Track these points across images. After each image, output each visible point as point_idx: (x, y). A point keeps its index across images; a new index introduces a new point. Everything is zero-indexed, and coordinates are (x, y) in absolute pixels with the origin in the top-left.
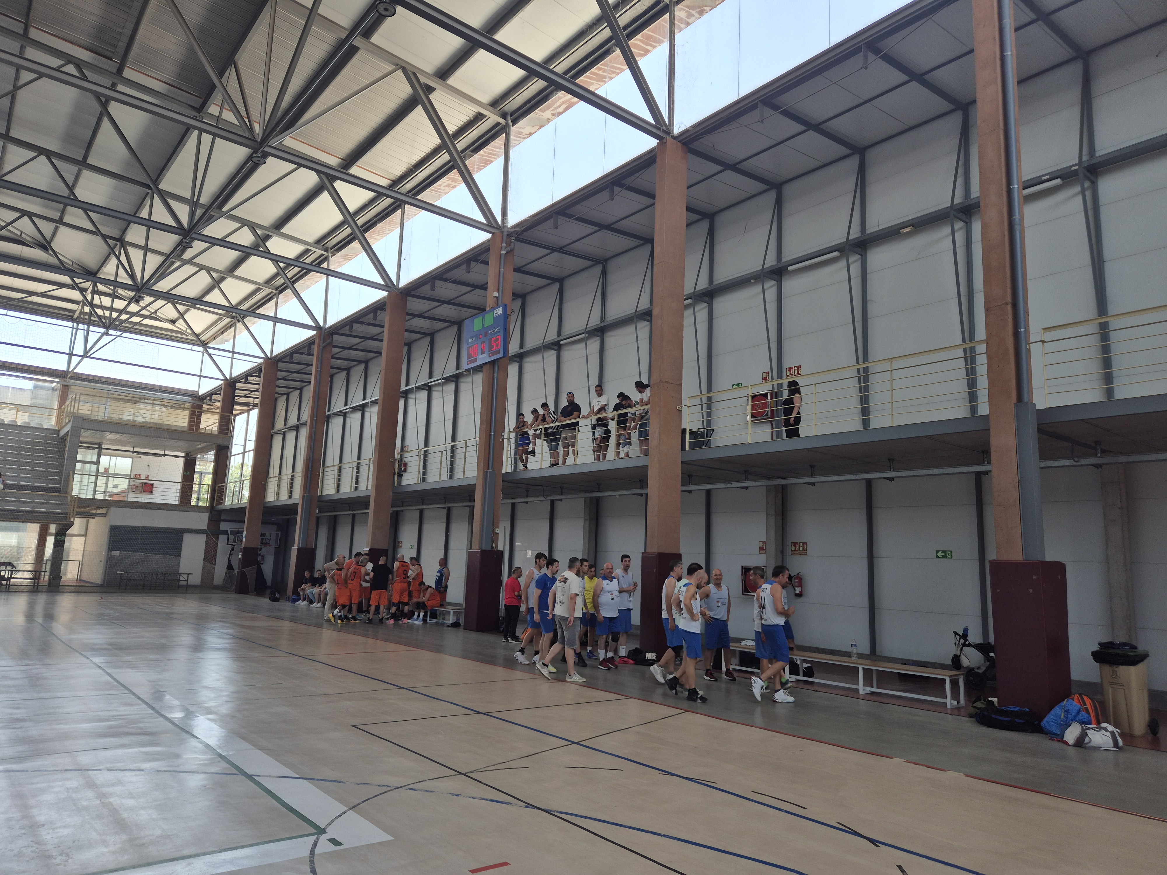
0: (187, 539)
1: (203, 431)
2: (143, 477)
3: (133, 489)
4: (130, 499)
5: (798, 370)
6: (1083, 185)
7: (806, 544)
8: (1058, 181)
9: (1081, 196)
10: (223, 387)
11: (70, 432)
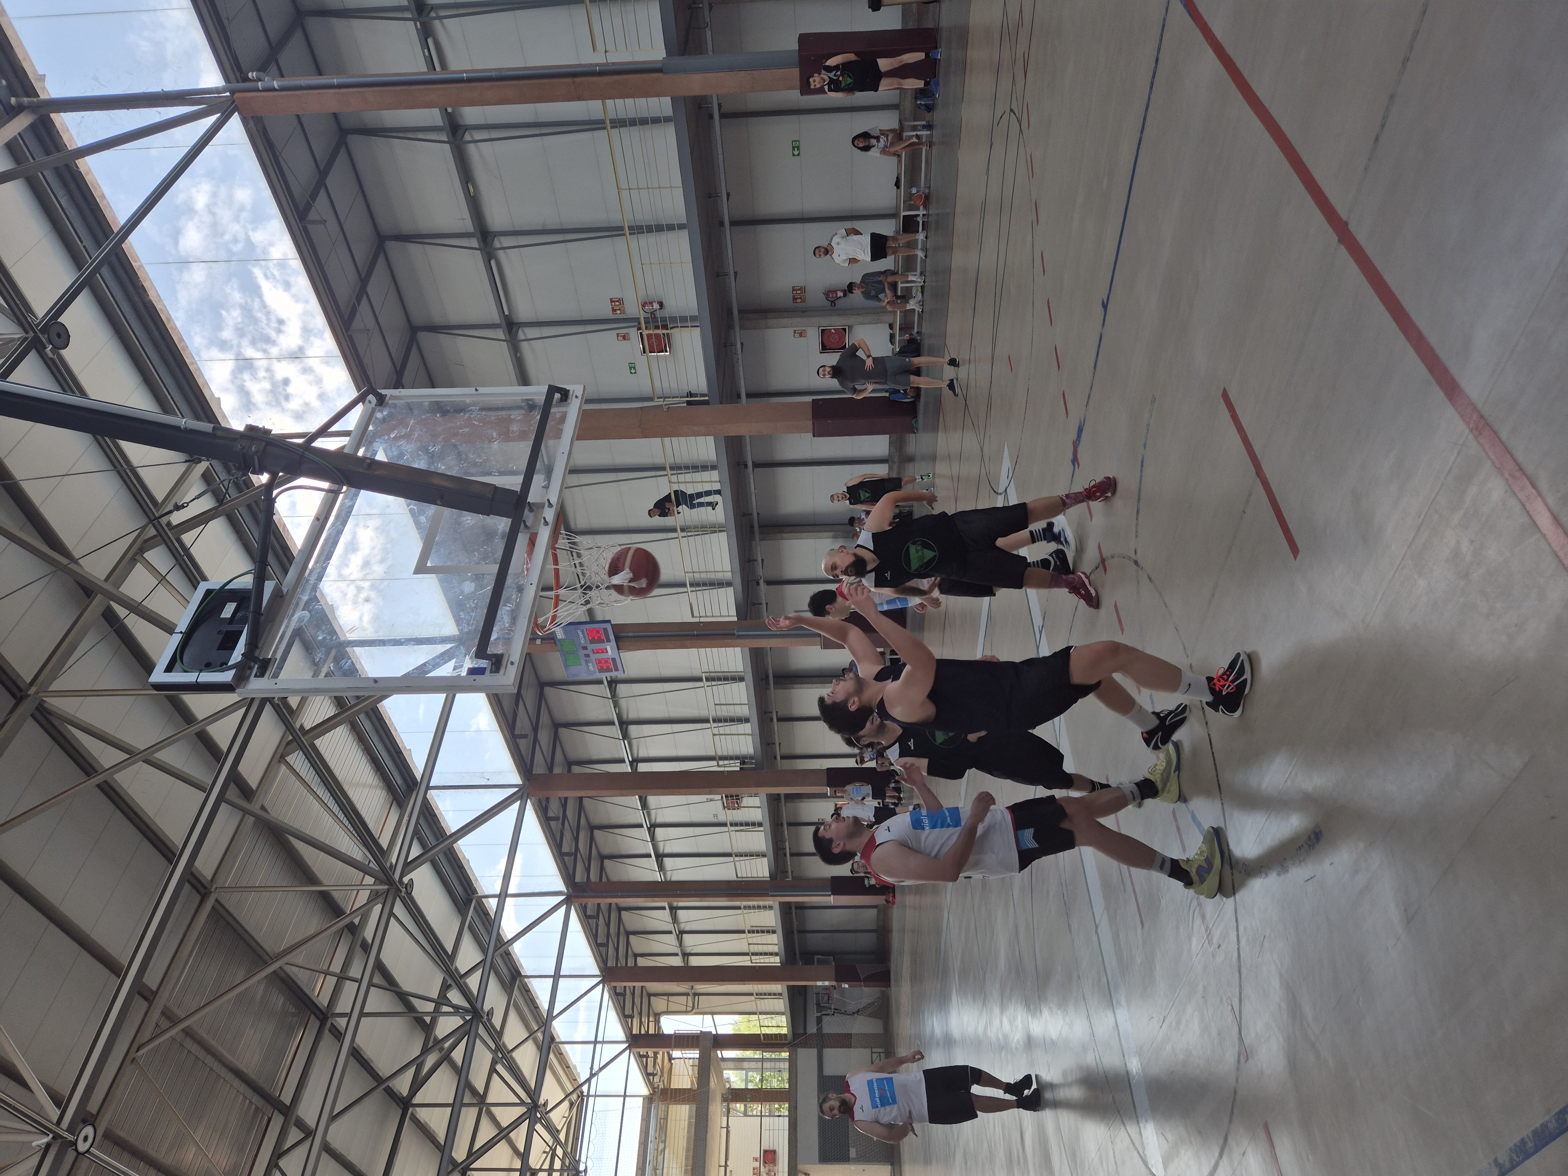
0: (831, 1070)
1: (695, 1080)
2: (757, 1164)
5: (615, 301)
6: (435, 18)
7: (793, 287)
8: (430, 41)
9: (445, 21)
10: (638, 1050)
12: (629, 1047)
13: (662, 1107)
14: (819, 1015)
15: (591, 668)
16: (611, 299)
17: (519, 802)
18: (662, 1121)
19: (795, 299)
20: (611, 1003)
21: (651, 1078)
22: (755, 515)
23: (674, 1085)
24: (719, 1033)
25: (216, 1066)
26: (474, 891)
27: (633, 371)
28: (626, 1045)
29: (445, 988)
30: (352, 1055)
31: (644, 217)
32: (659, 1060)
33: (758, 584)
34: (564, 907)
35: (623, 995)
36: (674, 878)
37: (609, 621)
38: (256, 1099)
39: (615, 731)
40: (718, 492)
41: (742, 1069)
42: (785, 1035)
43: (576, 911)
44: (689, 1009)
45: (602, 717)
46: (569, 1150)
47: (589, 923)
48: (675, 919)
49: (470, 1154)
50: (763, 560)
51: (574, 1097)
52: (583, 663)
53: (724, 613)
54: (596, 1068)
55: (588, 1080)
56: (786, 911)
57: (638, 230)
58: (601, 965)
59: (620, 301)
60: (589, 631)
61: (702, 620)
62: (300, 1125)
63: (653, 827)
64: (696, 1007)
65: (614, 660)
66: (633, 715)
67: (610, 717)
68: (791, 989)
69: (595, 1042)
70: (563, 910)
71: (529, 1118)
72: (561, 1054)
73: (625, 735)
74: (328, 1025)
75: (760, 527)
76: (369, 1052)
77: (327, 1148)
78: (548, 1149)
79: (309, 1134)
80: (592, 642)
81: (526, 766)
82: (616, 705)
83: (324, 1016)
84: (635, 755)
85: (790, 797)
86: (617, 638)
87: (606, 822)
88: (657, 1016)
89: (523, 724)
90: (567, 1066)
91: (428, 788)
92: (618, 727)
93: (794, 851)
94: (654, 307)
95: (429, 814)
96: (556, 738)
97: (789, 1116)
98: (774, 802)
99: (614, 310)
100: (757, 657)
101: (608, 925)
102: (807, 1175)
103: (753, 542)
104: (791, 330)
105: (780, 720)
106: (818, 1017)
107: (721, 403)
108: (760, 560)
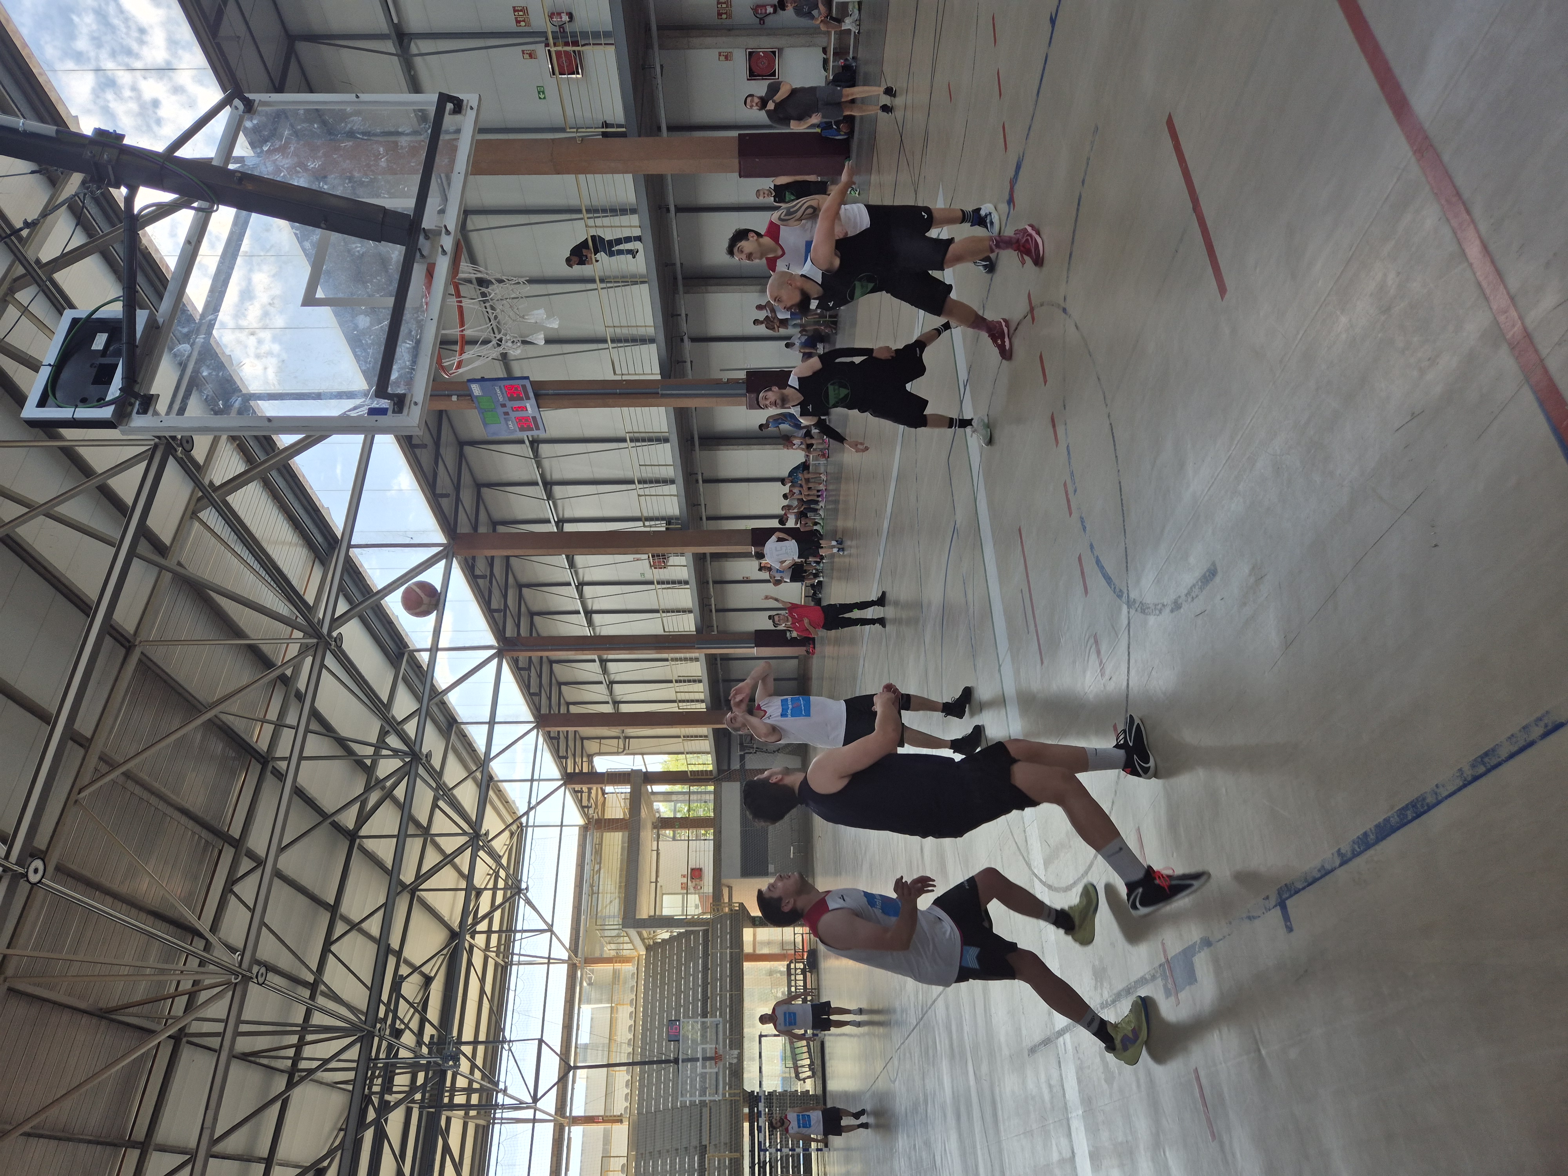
2: (685, 880)
3: (698, 889)
4: (711, 890)
5: (518, 11)
10: (573, 786)
11: (639, 930)
12: (565, 784)
13: (597, 834)
14: (742, 753)
15: (511, 426)
16: (514, 8)
17: (444, 561)
18: (597, 845)
19: (720, 14)
20: (545, 746)
22: (678, 265)
23: (608, 816)
24: (649, 770)
25: (162, 806)
26: (406, 646)
27: (542, 96)
28: (562, 782)
29: (383, 734)
30: (295, 793)
32: (593, 795)
33: (682, 340)
34: (496, 660)
35: (557, 738)
36: (604, 633)
37: (527, 378)
38: (205, 834)
39: (539, 491)
40: (638, 239)
41: (671, 801)
42: (711, 771)
43: (508, 663)
44: (620, 750)
45: (525, 477)
46: (511, 872)
47: (521, 674)
48: (605, 671)
49: (418, 876)
50: (687, 315)
51: (514, 827)
52: (503, 421)
53: (647, 370)
54: (533, 802)
55: (527, 813)
56: (712, 662)
58: (535, 712)
59: (524, 10)
60: (506, 387)
61: (625, 378)
62: (251, 855)
63: (580, 586)
64: (627, 748)
65: (534, 418)
66: (557, 476)
67: (534, 478)
68: (716, 732)
69: (532, 780)
70: (495, 661)
71: (472, 845)
72: (500, 791)
73: (550, 496)
74: (270, 768)
75: (683, 279)
76: (313, 790)
77: (278, 874)
78: (491, 872)
79: (260, 863)
80: (510, 400)
81: (449, 524)
82: (539, 465)
83: (265, 760)
84: (561, 516)
85: (716, 556)
86: (537, 396)
87: (534, 580)
88: (590, 757)
89: (444, 482)
90: (506, 802)
91: (350, 546)
92: (543, 488)
93: (720, 607)
94: (563, 19)
95: (353, 572)
96: (479, 497)
97: (714, 840)
98: (700, 561)
99: (518, 22)
100: (682, 417)
101: (540, 676)
102: (730, 888)
103: (677, 296)
104: (716, 52)
105: (705, 481)
106: (741, 755)
107: (640, 136)
108: (684, 315)
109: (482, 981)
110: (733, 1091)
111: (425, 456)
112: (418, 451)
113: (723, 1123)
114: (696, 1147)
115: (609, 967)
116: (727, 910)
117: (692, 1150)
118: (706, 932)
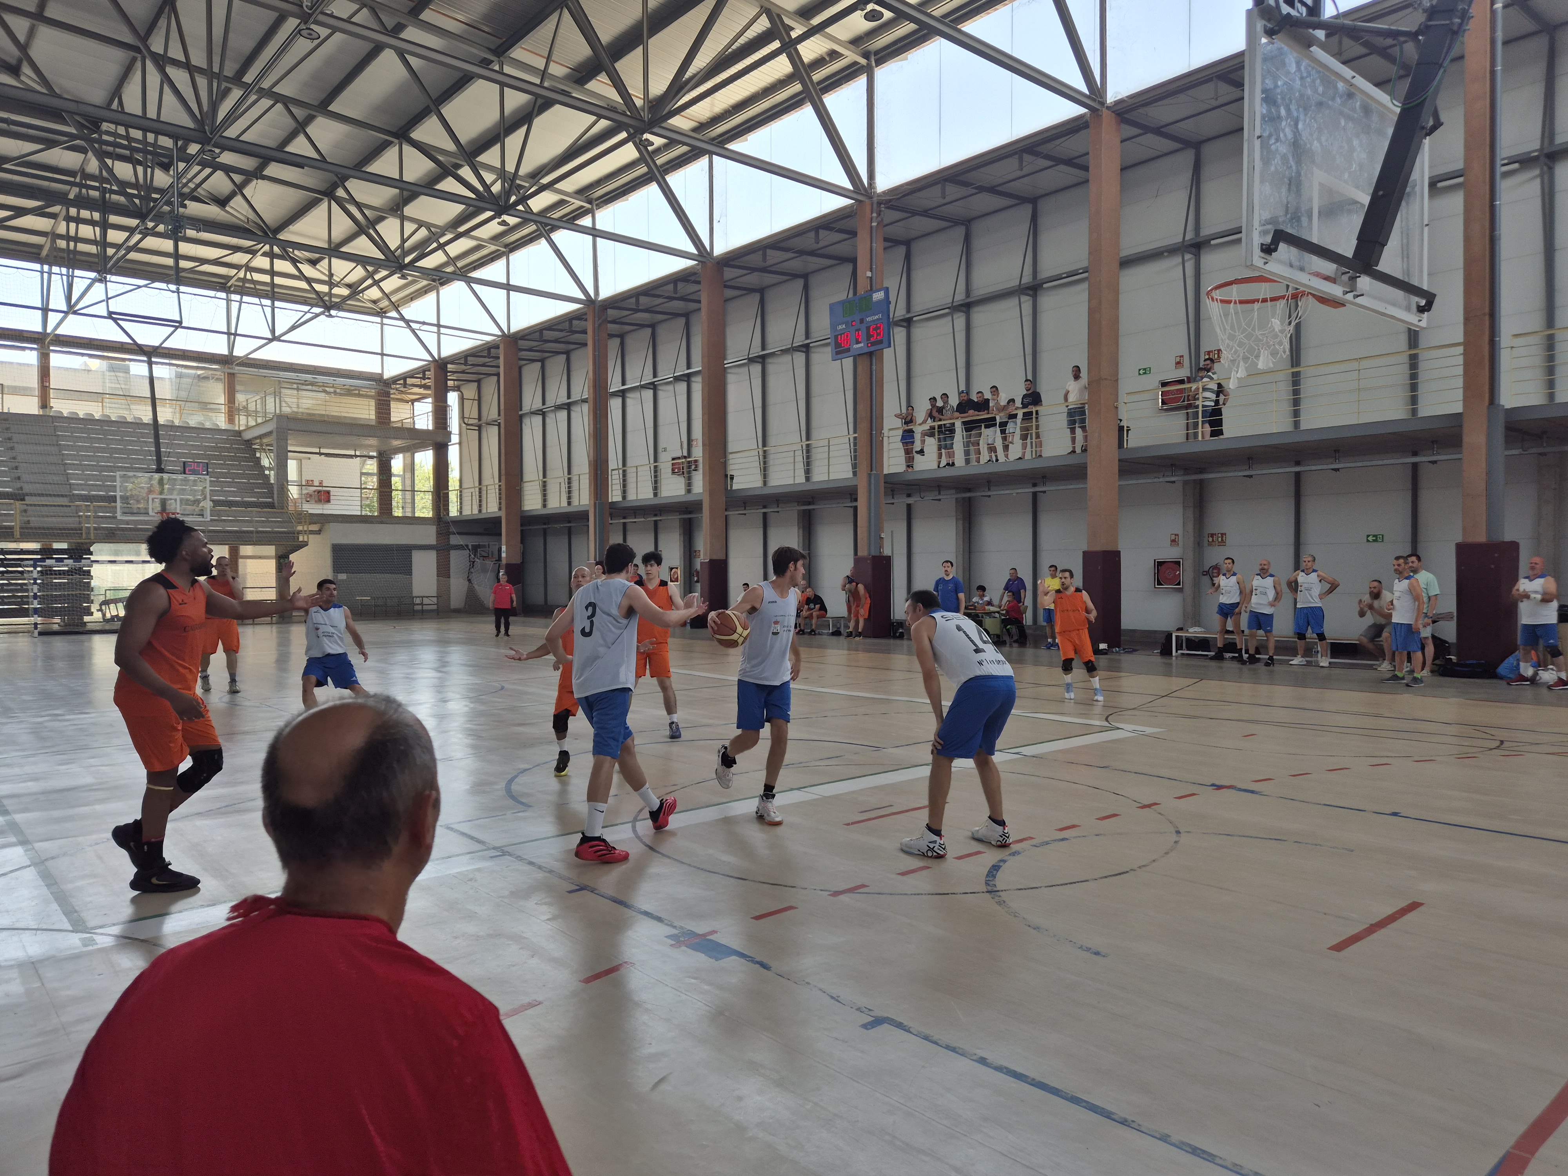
0: (418, 558)
1: (399, 425)
2: (316, 483)
3: (308, 498)
5: (1219, 354)
6: (1542, 170)
7: (1225, 534)
8: (1516, 166)
9: (1538, 181)
10: (432, 370)
11: (275, 434)
12: (434, 361)
13: (373, 393)
14: (470, 547)
15: (840, 327)
17: (695, 252)
18: (357, 392)
19: (1212, 535)
20: (480, 343)
21: (402, 382)
22: (989, 493)
23: (393, 405)
24: (449, 447)
26: (599, 206)
27: (1141, 372)
28: (437, 358)
31: (1307, 387)
32: (416, 390)
33: (909, 496)
34: (583, 297)
35: (489, 356)
37: (887, 345)
39: (756, 351)
42: (448, 514)
43: (578, 310)
44: (466, 420)
45: (771, 337)
47: (563, 322)
48: (559, 407)
50: (940, 500)
51: (385, 303)
52: (847, 319)
53: (888, 462)
55: (402, 318)
56: (582, 516)
57: (1296, 380)
58: (521, 334)
60: (880, 323)
61: (885, 439)
63: (653, 387)
64: (468, 427)
65: (848, 350)
66: (772, 368)
67: (771, 346)
68: (495, 520)
69: (439, 326)
70: (581, 296)
71: (389, 261)
72: (426, 292)
73: (751, 360)
75: (970, 498)
78: (338, 280)
80: (868, 328)
81: (730, 260)
82: (784, 352)
83: (501, 53)
84: (729, 371)
86: (870, 354)
87: (659, 340)
88: (457, 389)
89: (774, 256)
90: (412, 297)
91: (713, 155)
92: (761, 354)
93: (629, 527)
95: (691, 156)
96: (752, 290)
97: (365, 516)
101: (556, 341)
102: (319, 532)
103: (953, 491)
104: (1180, 533)
105: (765, 514)
106: (467, 546)
107: (1119, 460)
108: (938, 498)
109: (216, 262)
110: (92, 531)
111: (808, 242)
112: (812, 234)
113: (54, 519)
114: (21, 488)
115: (222, 399)
116: (300, 528)
117: (19, 485)
118: (271, 506)
